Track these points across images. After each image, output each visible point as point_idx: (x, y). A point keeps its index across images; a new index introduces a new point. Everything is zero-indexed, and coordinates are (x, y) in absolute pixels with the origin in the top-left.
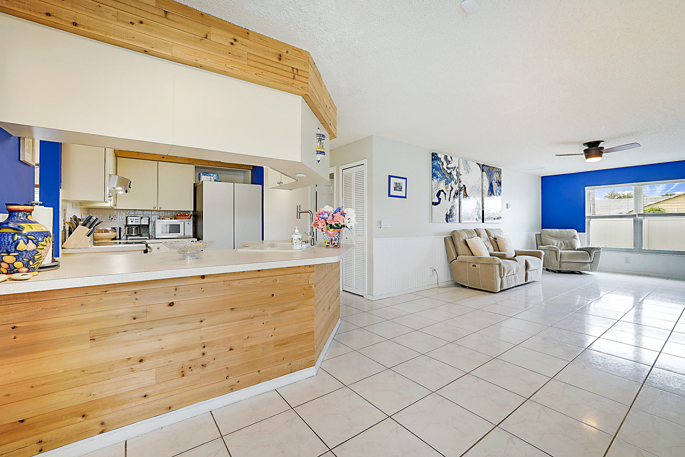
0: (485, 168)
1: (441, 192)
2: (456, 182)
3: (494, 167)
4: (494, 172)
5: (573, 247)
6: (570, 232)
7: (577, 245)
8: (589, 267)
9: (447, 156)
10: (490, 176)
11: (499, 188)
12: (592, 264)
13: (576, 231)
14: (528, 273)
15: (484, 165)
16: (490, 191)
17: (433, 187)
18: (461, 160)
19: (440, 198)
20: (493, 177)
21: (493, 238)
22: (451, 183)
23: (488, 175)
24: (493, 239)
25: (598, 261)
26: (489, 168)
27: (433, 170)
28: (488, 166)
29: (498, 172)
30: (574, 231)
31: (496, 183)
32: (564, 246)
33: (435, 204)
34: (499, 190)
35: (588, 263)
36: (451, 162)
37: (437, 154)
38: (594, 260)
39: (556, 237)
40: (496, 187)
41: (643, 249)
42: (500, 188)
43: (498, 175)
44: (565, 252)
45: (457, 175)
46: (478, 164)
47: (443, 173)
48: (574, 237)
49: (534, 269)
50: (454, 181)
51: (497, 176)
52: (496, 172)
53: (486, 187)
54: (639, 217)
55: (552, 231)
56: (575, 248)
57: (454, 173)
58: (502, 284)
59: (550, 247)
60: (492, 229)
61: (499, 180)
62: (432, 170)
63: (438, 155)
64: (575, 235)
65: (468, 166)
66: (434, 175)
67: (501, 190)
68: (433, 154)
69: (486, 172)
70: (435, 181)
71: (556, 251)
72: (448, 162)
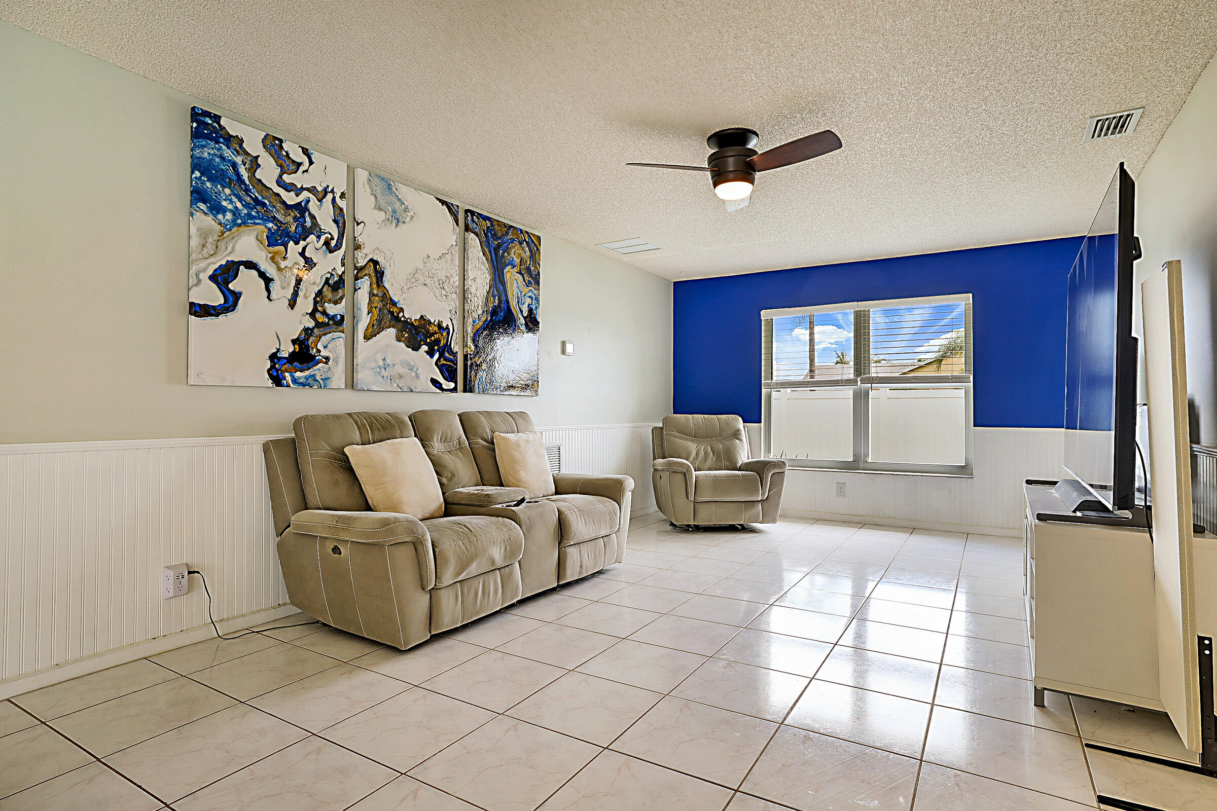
0: (473, 221)
1: (242, 267)
2: (333, 243)
3: (511, 227)
4: (512, 240)
5: (732, 462)
6: (727, 423)
7: (740, 455)
8: (758, 515)
9: (281, 141)
10: (496, 249)
11: (530, 291)
12: (765, 504)
13: (740, 419)
14: (566, 553)
15: (473, 213)
16: (494, 297)
17: (194, 242)
18: (362, 176)
19: (233, 292)
20: (509, 254)
21: (486, 441)
22: (302, 244)
23: (485, 244)
24: (485, 443)
25: (780, 497)
26: (492, 225)
27: (194, 176)
28: (486, 218)
29: (527, 243)
30: (737, 420)
31: (520, 277)
32: (712, 459)
33: (201, 311)
34: (530, 297)
35: (756, 503)
36: (302, 169)
37: (217, 118)
38: (771, 493)
39: (696, 436)
40: (518, 287)
41: (870, 460)
42: (536, 292)
43: (528, 253)
44: (706, 475)
45: (335, 221)
46: (443, 202)
47: (256, 200)
48: (736, 435)
49: (593, 536)
50: (319, 237)
51: (523, 255)
52: (521, 243)
53: (479, 281)
54: (862, 385)
55: (687, 419)
56: (736, 464)
57: (323, 214)
58: (434, 614)
59: (670, 464)
60: (488, 414)
61: (532, 268)
62: (191, 177)
63: (222, 123)
64: (737, 429)
65: (395, 200)
66: (198, 195)
67: (537, 300)
68: (196, 115)
69: (477, 235)
70: (204, 221)
71: (685, 474)
72: (287, 165)
